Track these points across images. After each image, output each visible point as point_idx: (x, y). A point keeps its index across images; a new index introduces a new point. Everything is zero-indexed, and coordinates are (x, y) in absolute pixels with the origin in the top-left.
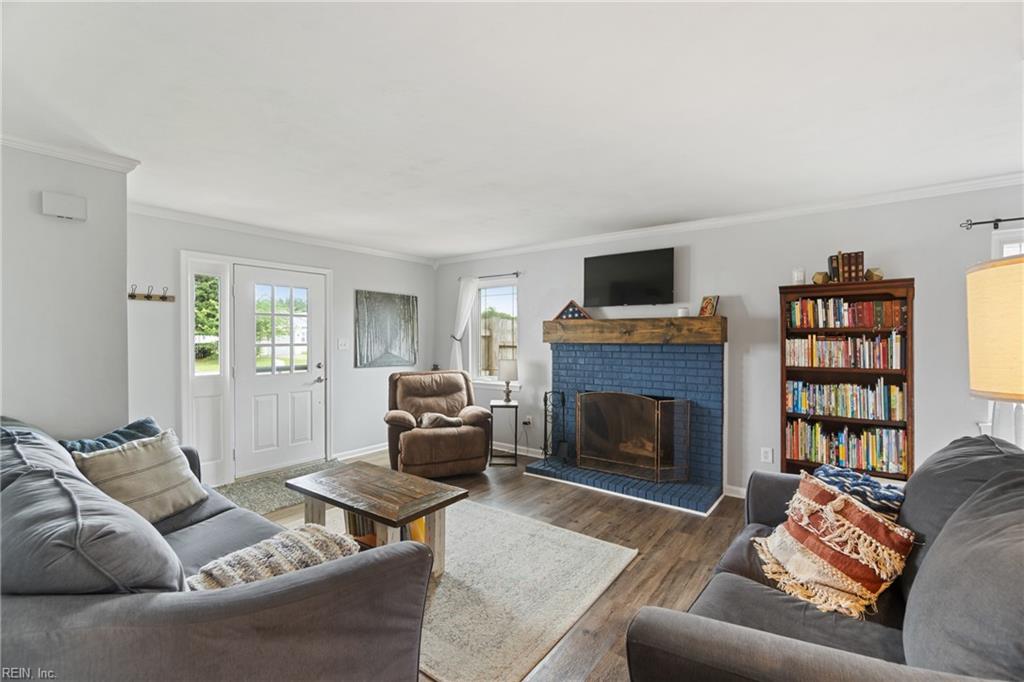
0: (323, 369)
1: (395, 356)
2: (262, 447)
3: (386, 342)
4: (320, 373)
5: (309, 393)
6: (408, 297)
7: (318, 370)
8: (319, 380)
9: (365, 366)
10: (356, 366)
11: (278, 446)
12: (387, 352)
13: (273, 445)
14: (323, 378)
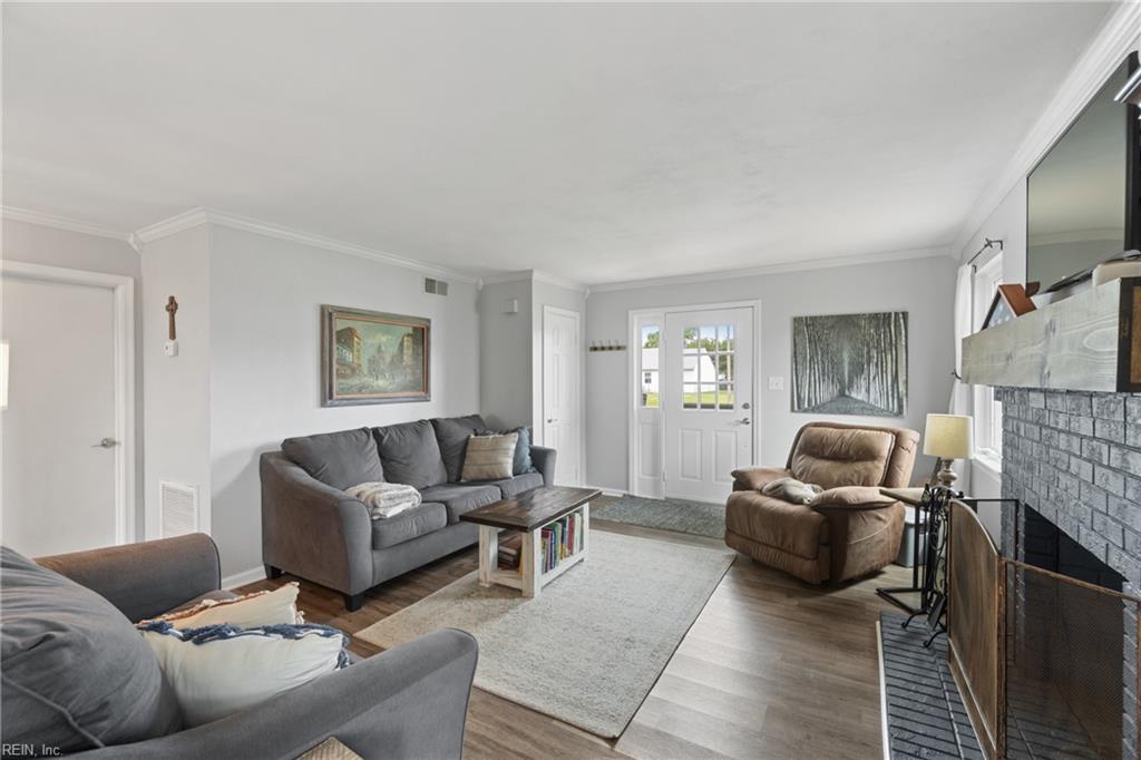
0: (750, 410)
1: (856, 401)
2: (687, 477)
3: (841, 382)
4: (747, 414)
5: (734, 435)
6: (887, 316)
7: (744, 410)
8: (745, 422)
9: (806, 411)
10: (793, 410)
11: (701, 479)
12: (842, 394)
13: (696, 477)
14: (750, 420)
